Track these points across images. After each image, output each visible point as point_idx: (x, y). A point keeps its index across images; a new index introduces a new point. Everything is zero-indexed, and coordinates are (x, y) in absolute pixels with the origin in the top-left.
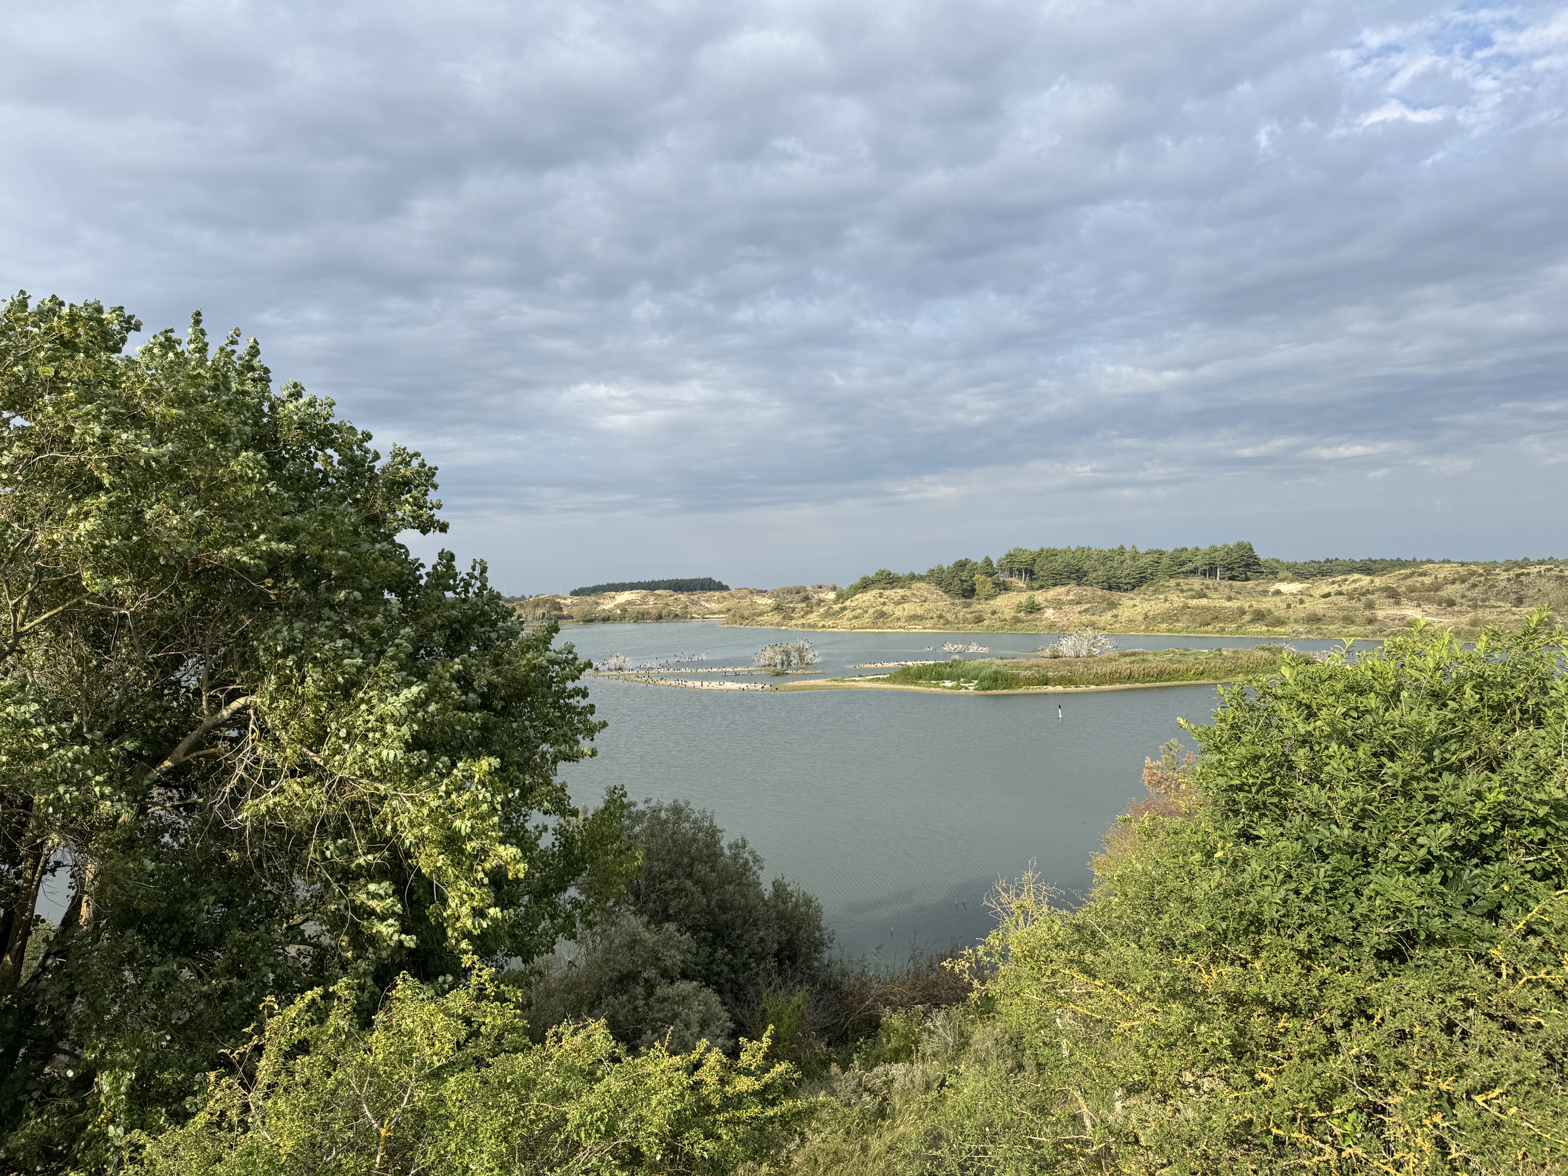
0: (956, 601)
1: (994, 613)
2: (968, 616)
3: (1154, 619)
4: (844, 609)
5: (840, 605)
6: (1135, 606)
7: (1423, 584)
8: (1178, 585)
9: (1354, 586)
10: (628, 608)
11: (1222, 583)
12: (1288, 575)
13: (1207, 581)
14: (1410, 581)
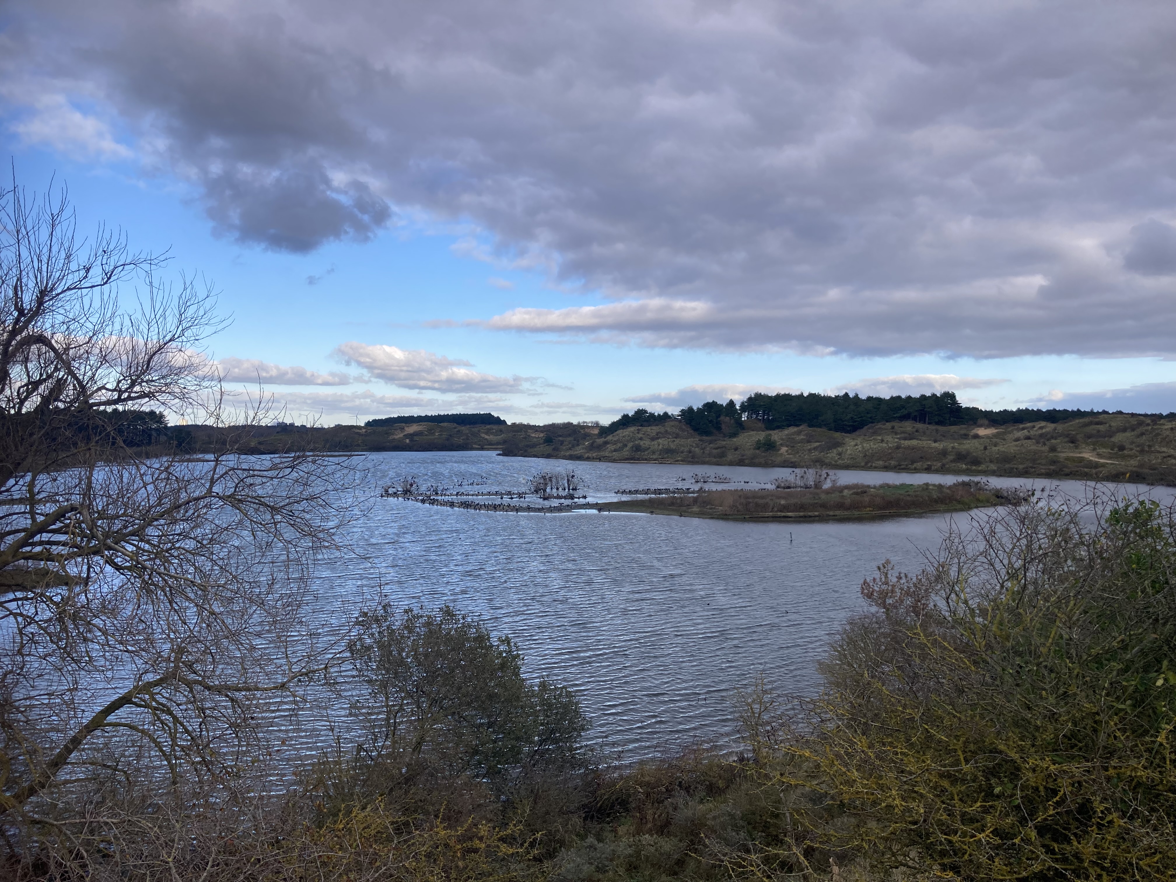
0: (704, 438)
1: (736, 449)
2: (715, 451)
3: (873, 456)
4: (606, 443)
5: (602, 440)
6: (856, 445)
7: (1099, 431)
8: (893, 428)
9: (1040, 432)
10: (416, 438)
11: (930, 427)
12: (985, 422)
13: (917, 425)
14: (1087, 429)
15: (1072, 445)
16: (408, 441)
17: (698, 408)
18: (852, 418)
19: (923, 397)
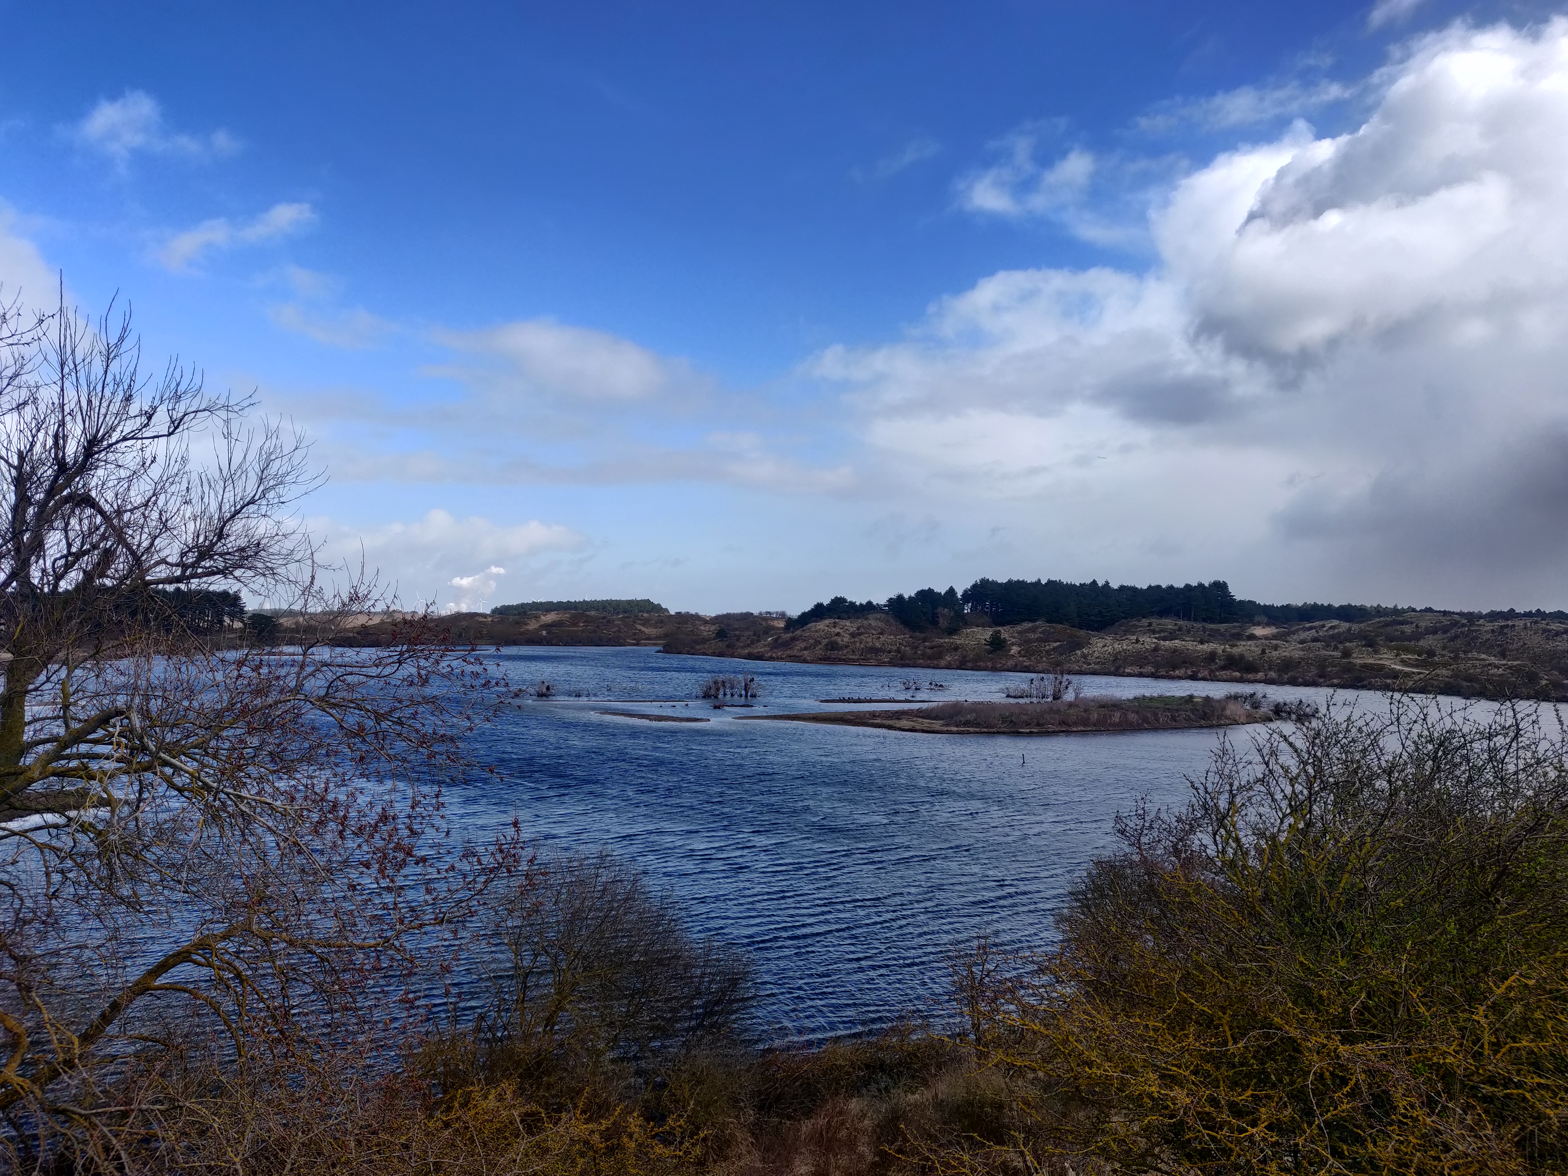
0: (917, 634)
1: (956, 649)
2: (930, 651)
3: (1125, 659)
4: (793, 639)
5: (789, 635)
6: (1105, 645)
7: (1403, 632)
8: (1150, 625)
9: (1331, 632)
11: (1195, 624)
12: (1266, 620)
13: (1180, 623)
14: (1389, 629)
15: (1370, 649)
16: (544, 633)
17: (910, 597)
18: (1100, 612)
19: (1188, 586)
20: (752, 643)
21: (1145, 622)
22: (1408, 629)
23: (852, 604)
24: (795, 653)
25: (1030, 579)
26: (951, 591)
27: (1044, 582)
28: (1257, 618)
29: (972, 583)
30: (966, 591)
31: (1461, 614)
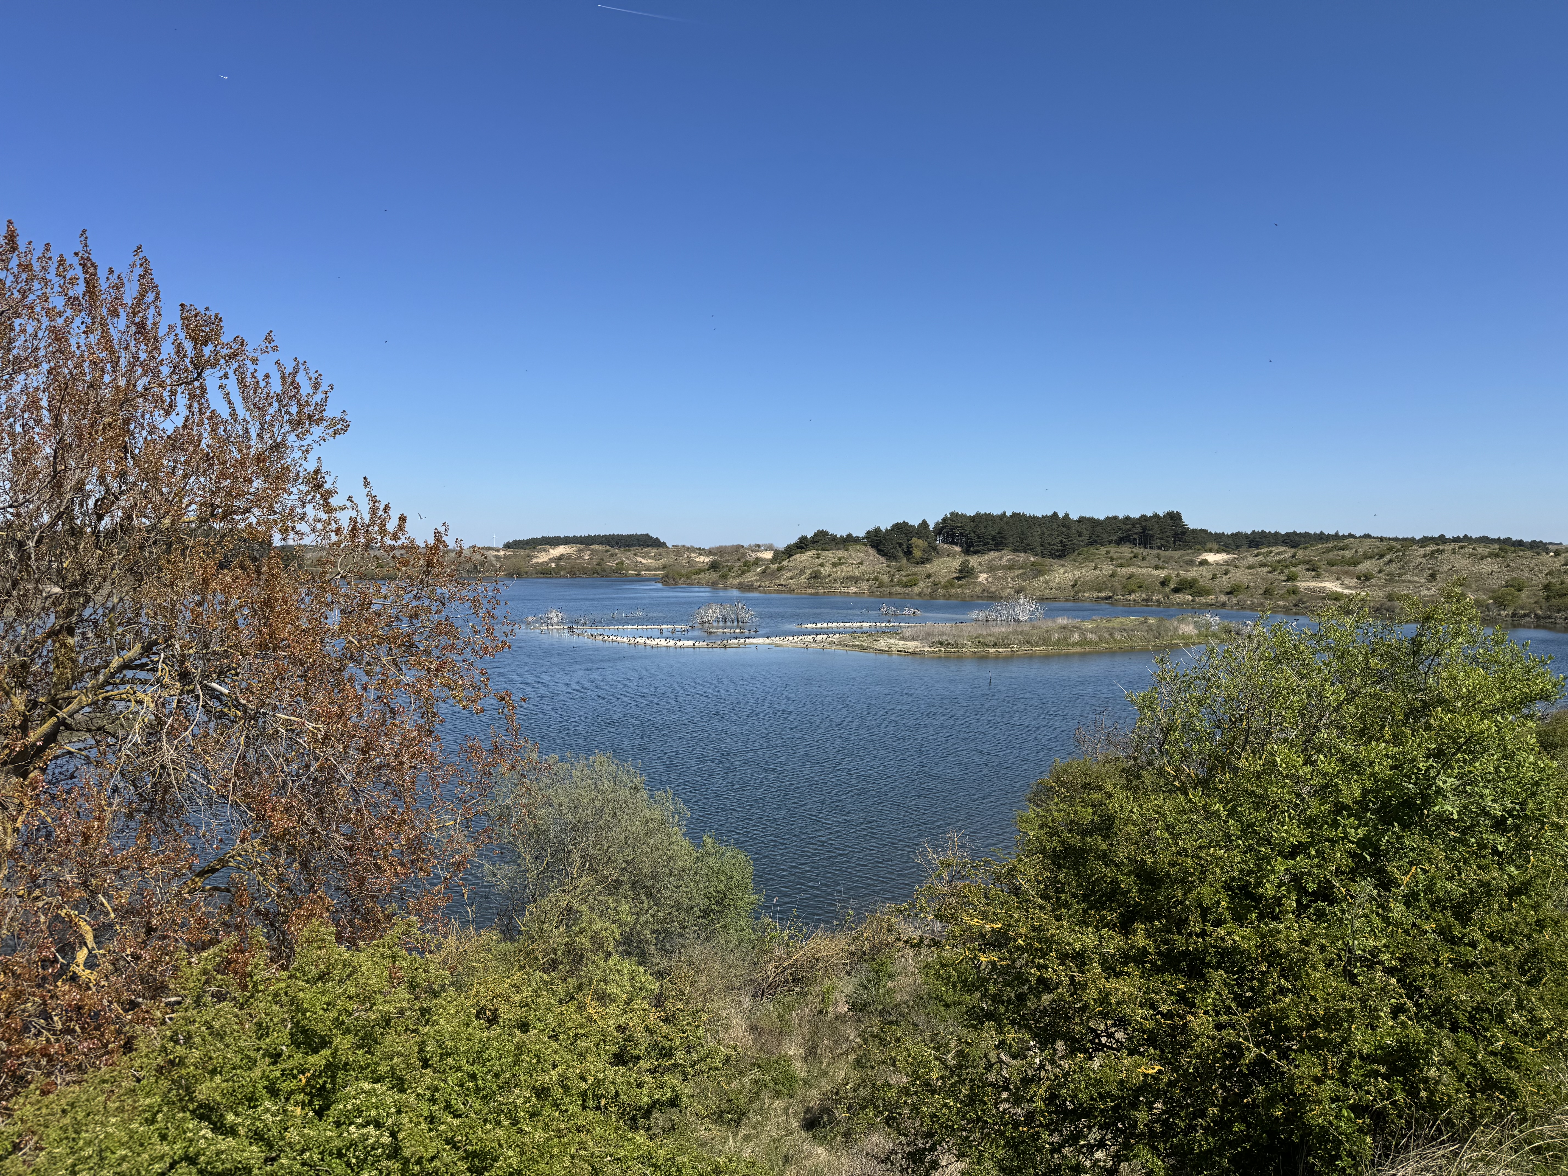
0: (893, 563)
1: (929, 576)
3: (1083, 586)
4: (781, 569)
5: (777, 565)
6: (1066, 572)
7: (1343, 557)
8: (1108, 553)
9: (1277, 558)
10: (562, 563)
11: (1150, 551)
12: (1215, 546)
13: (1137, 550)
14: (1331, 555)
15: (1313, 573)
16: (553, 565)
17: (886, 530)
18: (1061, 542)
19: (1143, 517)
20: (743, 573)
21: (1103, 550)
22: (1348, 554)
23: (834, 538)
24: (782, 582)
25: (996, 512)
26: (924, 524)
27: (1009, 514)
28: (1209, 546)
29: (943, 516)
30: (937, 524)
31: (1396, 540)
